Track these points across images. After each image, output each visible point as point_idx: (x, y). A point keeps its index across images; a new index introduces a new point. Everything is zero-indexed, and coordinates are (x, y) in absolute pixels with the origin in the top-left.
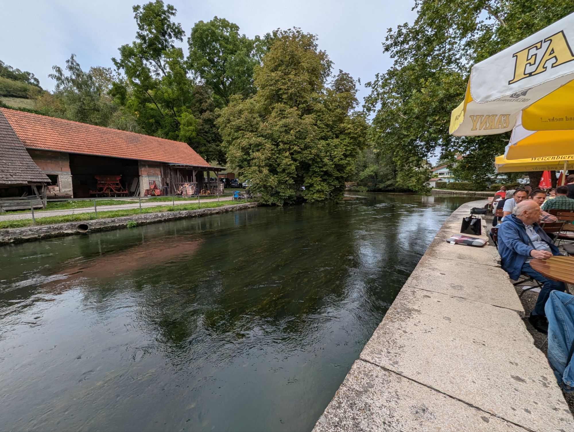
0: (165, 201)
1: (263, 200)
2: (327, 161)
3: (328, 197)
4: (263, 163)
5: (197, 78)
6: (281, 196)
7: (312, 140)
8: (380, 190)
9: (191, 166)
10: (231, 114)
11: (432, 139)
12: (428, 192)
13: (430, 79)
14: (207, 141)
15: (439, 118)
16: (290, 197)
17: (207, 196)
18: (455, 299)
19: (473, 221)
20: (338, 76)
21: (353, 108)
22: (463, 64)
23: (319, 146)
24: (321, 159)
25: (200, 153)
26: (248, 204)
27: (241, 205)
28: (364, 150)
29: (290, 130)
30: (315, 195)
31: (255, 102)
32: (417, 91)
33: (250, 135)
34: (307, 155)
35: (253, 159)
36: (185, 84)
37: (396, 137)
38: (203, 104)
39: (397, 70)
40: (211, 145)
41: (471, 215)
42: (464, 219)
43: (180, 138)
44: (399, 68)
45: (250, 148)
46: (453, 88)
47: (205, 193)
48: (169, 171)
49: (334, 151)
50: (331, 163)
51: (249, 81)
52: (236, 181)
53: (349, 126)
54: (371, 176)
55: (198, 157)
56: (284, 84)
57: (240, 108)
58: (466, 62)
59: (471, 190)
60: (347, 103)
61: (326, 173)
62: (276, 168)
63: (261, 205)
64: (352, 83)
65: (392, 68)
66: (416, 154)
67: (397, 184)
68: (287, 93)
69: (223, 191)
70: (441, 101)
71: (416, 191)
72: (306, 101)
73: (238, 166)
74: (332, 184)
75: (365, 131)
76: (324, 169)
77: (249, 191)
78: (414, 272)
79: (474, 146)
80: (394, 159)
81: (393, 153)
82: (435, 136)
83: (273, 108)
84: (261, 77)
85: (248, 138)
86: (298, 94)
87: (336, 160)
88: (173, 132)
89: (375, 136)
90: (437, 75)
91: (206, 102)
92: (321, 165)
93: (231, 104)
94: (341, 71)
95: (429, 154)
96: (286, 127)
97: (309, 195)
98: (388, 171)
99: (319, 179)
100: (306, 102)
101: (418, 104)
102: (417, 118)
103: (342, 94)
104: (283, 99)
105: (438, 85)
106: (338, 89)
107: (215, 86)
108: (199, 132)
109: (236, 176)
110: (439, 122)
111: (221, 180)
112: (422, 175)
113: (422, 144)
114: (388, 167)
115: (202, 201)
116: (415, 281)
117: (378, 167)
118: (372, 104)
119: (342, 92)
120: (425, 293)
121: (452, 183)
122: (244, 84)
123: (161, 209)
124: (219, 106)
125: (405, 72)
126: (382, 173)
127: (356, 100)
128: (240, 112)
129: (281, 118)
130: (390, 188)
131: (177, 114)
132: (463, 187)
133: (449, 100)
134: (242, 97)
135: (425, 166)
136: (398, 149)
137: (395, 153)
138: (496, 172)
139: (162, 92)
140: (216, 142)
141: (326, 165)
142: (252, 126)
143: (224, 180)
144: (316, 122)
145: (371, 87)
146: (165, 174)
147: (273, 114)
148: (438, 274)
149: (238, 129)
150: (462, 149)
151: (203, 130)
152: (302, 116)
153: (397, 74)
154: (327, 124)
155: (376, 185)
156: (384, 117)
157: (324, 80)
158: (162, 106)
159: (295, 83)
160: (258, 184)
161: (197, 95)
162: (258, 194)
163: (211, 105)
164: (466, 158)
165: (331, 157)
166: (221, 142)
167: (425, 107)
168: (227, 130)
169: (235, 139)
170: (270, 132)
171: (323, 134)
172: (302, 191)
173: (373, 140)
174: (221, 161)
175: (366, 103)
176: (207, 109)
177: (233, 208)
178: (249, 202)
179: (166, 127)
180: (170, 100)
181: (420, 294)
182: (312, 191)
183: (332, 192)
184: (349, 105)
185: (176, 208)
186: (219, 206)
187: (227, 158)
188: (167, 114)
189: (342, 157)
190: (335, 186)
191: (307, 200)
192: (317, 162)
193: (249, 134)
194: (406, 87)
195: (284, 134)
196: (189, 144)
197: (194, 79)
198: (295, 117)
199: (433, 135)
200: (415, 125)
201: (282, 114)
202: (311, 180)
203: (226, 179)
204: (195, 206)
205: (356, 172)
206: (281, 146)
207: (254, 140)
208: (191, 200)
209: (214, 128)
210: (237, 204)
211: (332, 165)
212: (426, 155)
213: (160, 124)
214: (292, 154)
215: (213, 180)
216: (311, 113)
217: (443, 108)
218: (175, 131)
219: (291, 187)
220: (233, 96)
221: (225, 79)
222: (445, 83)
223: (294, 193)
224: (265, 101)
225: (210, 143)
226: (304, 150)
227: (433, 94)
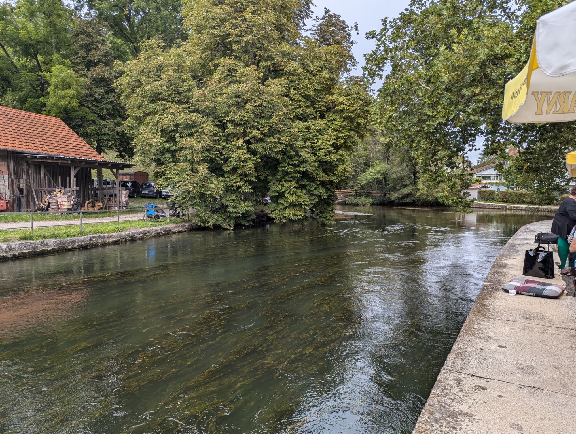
0: (15, 222)
1: (198, 219)
2: (307, 155)
3: (308, 215)
4: (200, 156)
5: (82, 7)
6: (229, 212)
7: (281, 121)
8: (391, 203)
9: (67, 159)
10: (142, 71)
11: (470, 123)
12: (467, 206)
13: (465, 31)
14: (99, 116)
15: (481, 91)
16: (245, 215)
17: (97, 213)
18: (525, 390)
19: (542, 255)
20: (322, 19)
21: (348, 70)
22: (512, 11)
23: (292, 130)
24: (296, 152)
25: (86, 136)
26: (171, 226)
27: (159, 228)
28: (365, 139)
29: (245, 104)
30: (288, 211)
31: (184, 55)
32: (446, 49)
33: (176, 109)
34: (274, 145)
35: (181, 149)
36: (59, 16)
37: (415, 120)
38: (91, 53)
39: (415, 14)
40: (105, 123)
41: (536, 245)
42: (527, 252)
43: (48, 108)
44: (418, 11)
45: (176, 131)
46: (500, 46)
47: (92, 207)
48: (25, 167)
49: (317, 139)
50: (313, 158)
51: (175, 18)
52: (150, 186)
53: (341, 99)
54: (377, 181)
55: (81, 142)
56: (234, 26)
57: (159, 62)
58: (517, 7)
59: (532, 203)
60: (338, 62)
61: (305, 175)
62: (222, 164)
63: (195, 229)
64: (345, 31)
65: (407, 10)
66: (445, 147)
67: (418, 194)
68: (239, 42)
69: (127, 203)
70: (483, 65)
71: (449, 205)
72: (271, 56)
73: (155, 160)
74: (315, 192)
75: (366, 108)
76: (302, 169)
77: (174, 204)
78: (456, 345)
79: (533, 135)
80: (412, 154)
81: (412, 145)
82: (476, 118)
83: (216, 66)
84: (195, 12)
85: (173, 114)
86: (258, 45)
87: (321, 153)
88: (35, 98)
89: (382, 117)
90: (475, 25)
91: (98, 49)
92: (296, 162)
93: (142, 55)
94: (327, 11)
95: (467, 146)
96: (239, 97)
97: (277, 212)
98: (404, 173)
99: (293, 184)
100: (271, 58)
101: (448, 68)
102: (447, 89)
103: (330, 48)
104: (232, 51)
105: (478, 39)
106: (324, 41)
107: (114, 22)
108: (83, 101)
109: (151, 177)
110: (481, 97)
111: (124, 184)
112: (457, 180)
113: (456, 130)
114: (404, 166)
115: (86, 221)
116: (458, 361)
117: (388, 167)
118: (377, 66)
119: (330, 44)
120: (478, 382)
121: (502, 192)
122: (166, 23)
123: (7, 236)
124: (122, 56)
125: (427, 17)
126: (394, 176)
127: (351, 58)
128: (160, 69)
129: (230, 82)
130: (407, 200)
131: (43, 67)
132: (520, 199)
133: (494, 64)
134: (163, 44)
135: (462, 166)
136: (419, 139)
137: (414, 145)
138: (568, 175)
139: (16, 28)
140: (115, 118)
141: (304, 161)
142: (179, 93)
143: (129, 185)
144: (289, 92)
145: (375, 39)
146: (16, 171)
147: (217, 76)
148: (495, 347)
149: (156, 97)
150: (517, 139)
151: (92, 96)
152: (265, 80)
153: (416, 20)
154: (306, 95)
155: (385, 194)
156: (396, 87)
157: (301, 24)
158: (15, 52)
159: (253, 26)
160: (189, 192)
161: (81, 36)
162: (190, 209)
163: (106, 54)
164: (524, 153)
165: (313, 149)
166: (125, 118)
167: (459, 73)
168: (135, 100)
169: (149, 114)
170: (211, 105)
171: (299, 111)
172: (266, 204)
173: (381, 123)
174: (124, 151)
175: (367, 63)
176: (100, 61)
177: (144, 234)
178: (174, 222)
179: (21, 89)
180: (30, 42)
181: (469, 383)
182: (283, 204)
183: (315, 207)
184: (341, 66)
185: (35, 234)
186: (119, 230)
187: (136, 146)
188: (24, 67)
189: (331, 149)
190: (319, 196)
191: (273, 219)
192: (290, 157)
193: (174, 107)
194: (429, 40)
195: (234, 109)
196: (65, 121)
197: (76, 8)
198: (254, 81)
199: (472, 117)
200: (444, 101)
201: (232, 76)
202: (280, 187)
203: (132, 182)
204: (73, 231)
205: (354, 173)
206: (230, 129)
207: (183, 118)
208: (66, 219)
209: (111, 95)
210: (153, 225)
211: (315, 161)
212: (463, 149)
213: (9, 82)
214: (248, 142)
215: (108, 183)
216: (279, 77)
217: (486, 76)
218: (39, 97)
219: (246, 197)
220: (147, 42)
221: (133, 13)
222: (488, 37)
223: (252, 208)
224: (203, 53)
225: (104, 120)
226: (270, 136)
227: (470, 54)
